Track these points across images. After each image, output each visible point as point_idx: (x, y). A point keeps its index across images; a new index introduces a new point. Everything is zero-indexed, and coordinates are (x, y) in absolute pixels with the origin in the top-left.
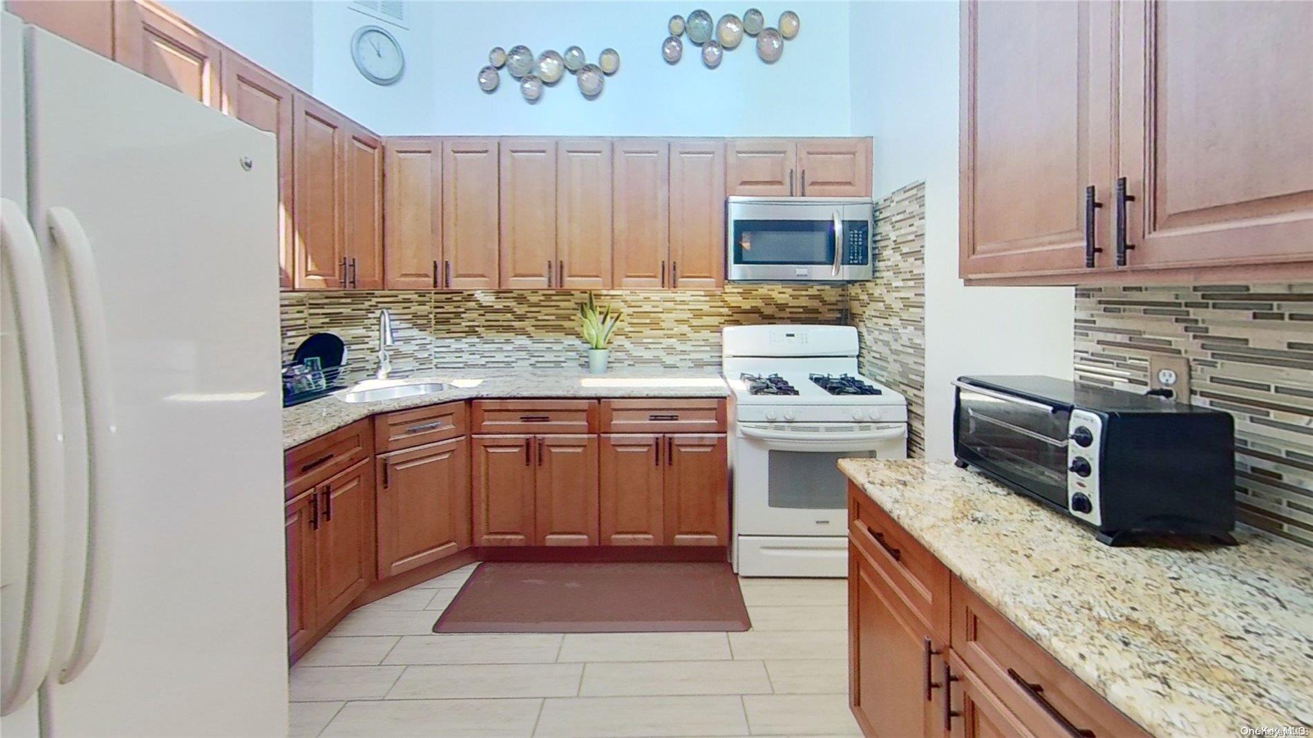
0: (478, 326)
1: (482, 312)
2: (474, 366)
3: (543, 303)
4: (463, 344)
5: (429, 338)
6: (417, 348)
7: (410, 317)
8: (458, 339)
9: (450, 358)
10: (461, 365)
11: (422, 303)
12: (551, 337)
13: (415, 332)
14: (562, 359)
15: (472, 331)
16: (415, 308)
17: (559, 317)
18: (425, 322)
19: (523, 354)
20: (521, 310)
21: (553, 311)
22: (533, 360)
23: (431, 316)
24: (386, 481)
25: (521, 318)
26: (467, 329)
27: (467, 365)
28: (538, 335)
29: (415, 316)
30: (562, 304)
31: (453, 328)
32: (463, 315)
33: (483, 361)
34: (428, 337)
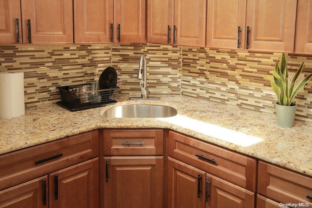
0: (206, 70)
1: (208, 61)
2: (203, 98)
3: (248, 58)
4: (196, 82)
5: (179, 75)
6: (171, 80)
7: (167, 60)
8: (194, 78)
9: (190, 90)
10: (195, 96)
11: (175, 52)
12: (254, 85)
13: (170, 70)
14: (261, 105)
15: (202, 73)
16: (170, 54)
17: (259, 71)
18: (176, 63)
19: (233, 96)
20: (233, 62)
21: (256, 65)
22: (240, 101)
23: (181, 60)
24: (107, 177)
25: (233, 68)
26: (199, 71)
27: (198, 97)
28: (245, 82)
29: (170, 59)
30: (263, 60)
31: (192, 70)
32: (197, 62)
33: (207, 96)
34: (177, 73)
